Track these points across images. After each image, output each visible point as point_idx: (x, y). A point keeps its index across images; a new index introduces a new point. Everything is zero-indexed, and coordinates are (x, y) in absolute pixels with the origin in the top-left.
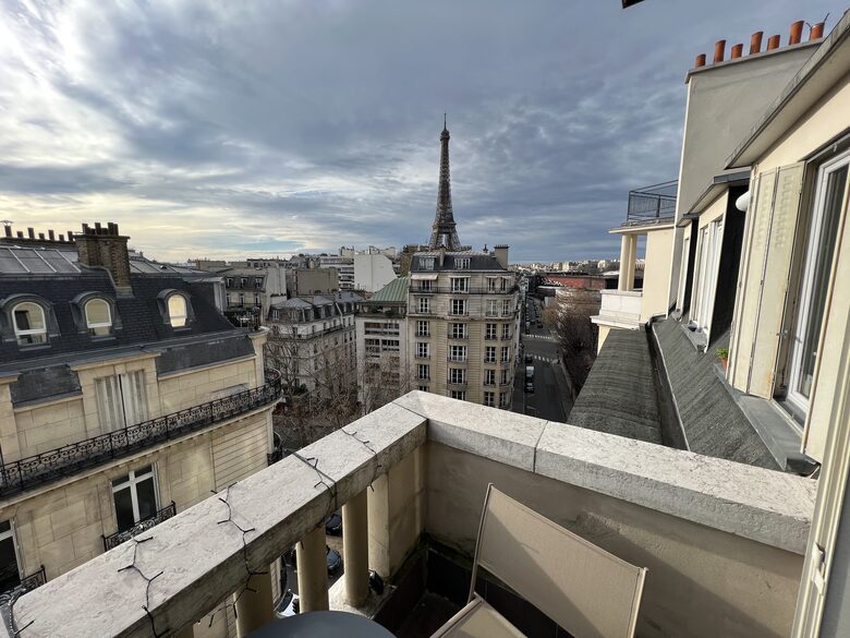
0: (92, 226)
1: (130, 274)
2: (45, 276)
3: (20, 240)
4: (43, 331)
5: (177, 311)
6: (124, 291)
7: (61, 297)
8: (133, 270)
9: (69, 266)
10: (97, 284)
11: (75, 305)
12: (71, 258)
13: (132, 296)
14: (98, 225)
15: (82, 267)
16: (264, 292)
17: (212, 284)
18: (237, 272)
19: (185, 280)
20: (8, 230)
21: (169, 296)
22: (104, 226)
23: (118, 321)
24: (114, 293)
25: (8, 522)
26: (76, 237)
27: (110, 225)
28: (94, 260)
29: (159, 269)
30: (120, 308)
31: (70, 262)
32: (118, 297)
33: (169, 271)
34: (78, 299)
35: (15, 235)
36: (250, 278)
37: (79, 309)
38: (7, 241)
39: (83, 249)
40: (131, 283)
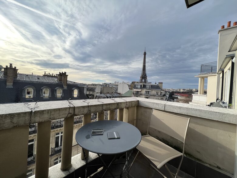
0: (61, 73)
1: (67, 84)
2: (51, 83)
3: (47, 75)
4: (48, 95)
5: (76, 93)
6: (65, 87)
7: (53, 88)
8: (68, 83)
9: (55, 81)
10: (60, 85)
11: (55, 90)
12: (56, 79)
13: (67, 89)
14: (62, 72)
15: (58, 81)
16: (95, 92)
17: (84, 87)
18: (89, 86)
19: (78, 86)
20: (45, 73)
21: (74, 89)
22: (64, 72)
23: (63, 94)
24: (63, 88)
25: (33, 139)
26: (58, 75)
27: (65, 72)
28: (61, 80)
29: (73, 83)
30: (64, 91)
31: (56, 80)
32: (64, 89)
33: (75, 83)
34: (56, 89)
35: (46, 74)
36: (92, 88)
37: (56, 91)
38: (45, 75)
39: (59, 77)
40: (67, 86)
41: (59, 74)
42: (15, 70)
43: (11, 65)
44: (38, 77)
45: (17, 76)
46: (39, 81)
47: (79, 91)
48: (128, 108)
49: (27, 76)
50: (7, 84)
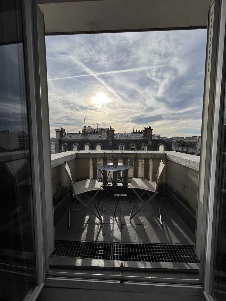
0: (146, 128)
2: (137, 139)
3: (135, 133)
6: (150, 143)
7: (138, 144)
8: (153, 138)
9: (141, 137)
10: (145, 141)
11: (141, 146)
12: (142, 135)
13: (152, 145)
14: (147, 127)
15: (143, 138)
16: (196, 148)
17: (172, 142)
19: (165, 141)
20: (133, 130)
21: (160, 145)
27: (149, 127)
28: (145, 136)
29: (159, 138)
32: (149, 145)
33: (161, 138)
35: (134, 131)
36: (191, 143)
38: (133, 133)
39: (144, 133)
40: (152, 141)
41: (144, 129)
42: (113, 131)
43: (110, 127)
44: (128, 135)
45: (114, 136)
46: (128, 138)
47: (166, 146)
48: (152, 159)
49: (120, 135)
50: (109, 142)
